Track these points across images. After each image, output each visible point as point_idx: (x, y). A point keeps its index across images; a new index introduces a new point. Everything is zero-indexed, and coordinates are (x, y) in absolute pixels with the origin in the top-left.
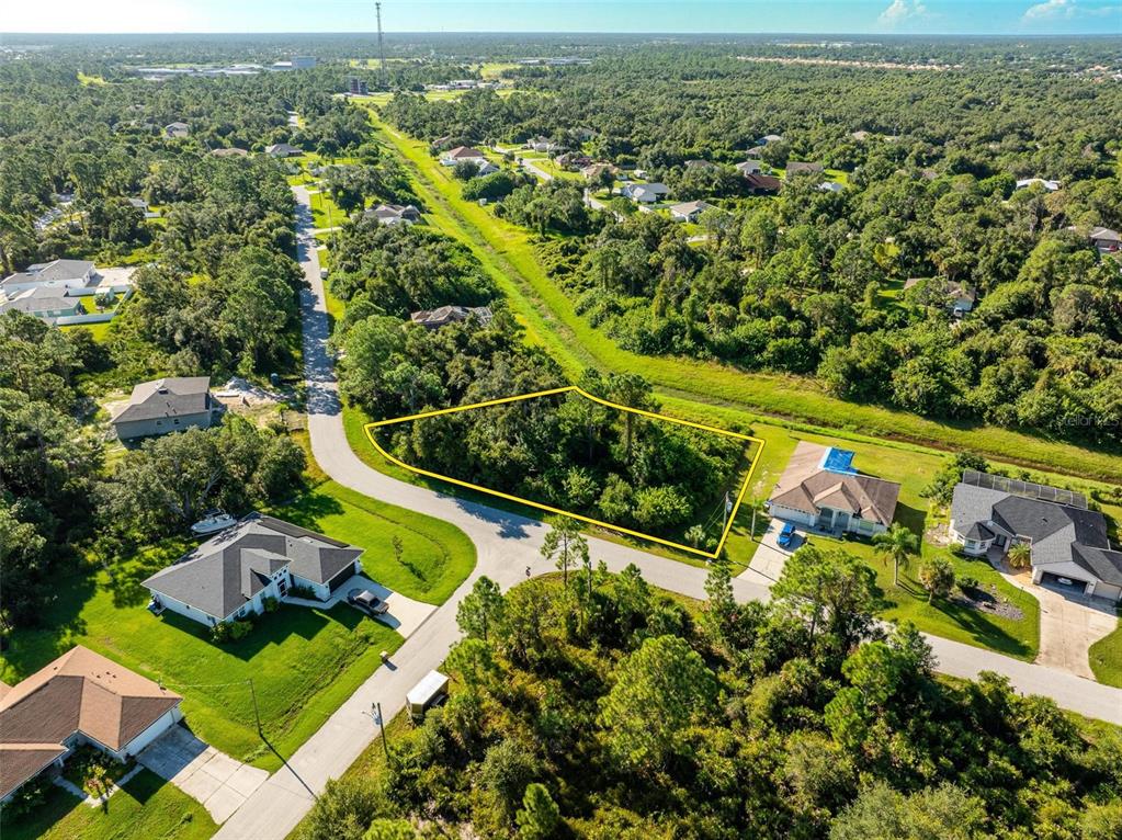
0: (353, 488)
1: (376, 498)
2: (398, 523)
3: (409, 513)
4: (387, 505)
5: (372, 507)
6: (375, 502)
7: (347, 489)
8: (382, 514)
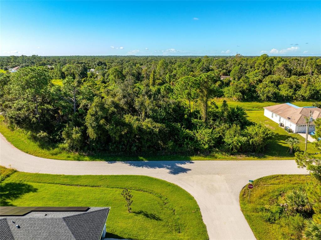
0: (40, 173)
1: (66, 174)
2: (98, 186)
3: (101, 178)
4: (78, 177)
5: (66, 181)
6: (67, 177)
7: (36, 174)
8: (79, 183)
